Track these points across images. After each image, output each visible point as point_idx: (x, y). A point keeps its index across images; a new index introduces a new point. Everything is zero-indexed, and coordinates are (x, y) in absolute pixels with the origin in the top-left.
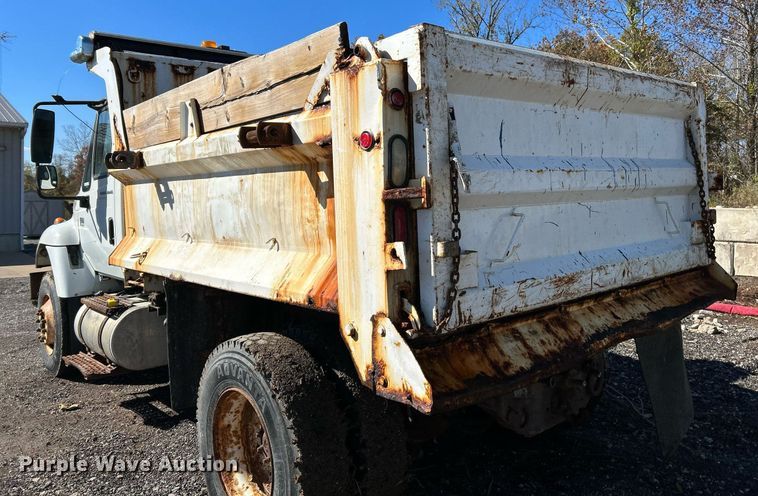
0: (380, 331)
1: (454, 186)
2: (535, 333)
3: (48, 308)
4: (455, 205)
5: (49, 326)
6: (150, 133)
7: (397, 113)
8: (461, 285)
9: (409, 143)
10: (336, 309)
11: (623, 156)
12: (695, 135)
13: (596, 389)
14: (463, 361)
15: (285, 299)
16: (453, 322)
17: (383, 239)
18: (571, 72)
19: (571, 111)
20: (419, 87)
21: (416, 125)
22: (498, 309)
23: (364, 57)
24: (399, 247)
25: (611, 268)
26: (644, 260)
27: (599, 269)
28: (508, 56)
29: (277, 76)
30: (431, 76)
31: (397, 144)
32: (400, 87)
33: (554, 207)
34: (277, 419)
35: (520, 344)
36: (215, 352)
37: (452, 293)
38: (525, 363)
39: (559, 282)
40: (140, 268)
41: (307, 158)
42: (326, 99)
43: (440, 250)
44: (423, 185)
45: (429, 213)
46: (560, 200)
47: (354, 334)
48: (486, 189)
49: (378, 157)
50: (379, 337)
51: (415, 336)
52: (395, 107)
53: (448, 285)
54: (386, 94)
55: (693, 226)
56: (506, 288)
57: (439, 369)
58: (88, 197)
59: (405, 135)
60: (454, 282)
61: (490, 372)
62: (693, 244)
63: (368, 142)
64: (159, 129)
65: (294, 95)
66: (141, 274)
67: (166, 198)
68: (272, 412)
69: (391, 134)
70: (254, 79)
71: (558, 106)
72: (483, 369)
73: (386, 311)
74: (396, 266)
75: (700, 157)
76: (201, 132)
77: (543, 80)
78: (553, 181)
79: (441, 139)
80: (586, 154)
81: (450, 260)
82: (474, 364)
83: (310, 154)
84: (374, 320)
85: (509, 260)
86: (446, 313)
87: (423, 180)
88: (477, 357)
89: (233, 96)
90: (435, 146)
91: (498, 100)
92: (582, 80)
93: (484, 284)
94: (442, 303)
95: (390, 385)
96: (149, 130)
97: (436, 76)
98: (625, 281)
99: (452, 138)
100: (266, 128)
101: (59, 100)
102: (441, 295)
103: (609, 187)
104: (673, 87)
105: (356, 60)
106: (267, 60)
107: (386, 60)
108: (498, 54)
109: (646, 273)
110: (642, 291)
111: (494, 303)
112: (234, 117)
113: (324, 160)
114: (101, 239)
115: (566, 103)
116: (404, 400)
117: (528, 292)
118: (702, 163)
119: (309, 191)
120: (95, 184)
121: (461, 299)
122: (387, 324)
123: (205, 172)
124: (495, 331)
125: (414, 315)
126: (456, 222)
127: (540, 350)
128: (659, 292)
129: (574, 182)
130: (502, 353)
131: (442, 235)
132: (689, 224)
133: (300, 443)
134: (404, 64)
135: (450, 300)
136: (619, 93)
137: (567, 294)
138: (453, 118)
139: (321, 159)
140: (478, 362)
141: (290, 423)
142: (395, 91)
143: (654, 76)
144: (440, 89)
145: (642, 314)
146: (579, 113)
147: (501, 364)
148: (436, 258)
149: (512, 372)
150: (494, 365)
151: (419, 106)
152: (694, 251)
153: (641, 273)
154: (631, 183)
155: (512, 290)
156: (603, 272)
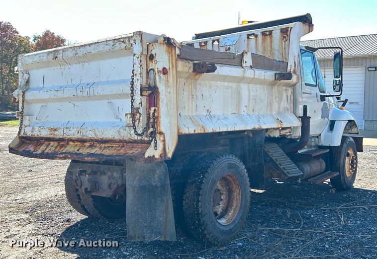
2: (53, 146)
8: (25, 124)
11: (92, 81)
16: (22, 134)
18: (56, 54)
19: (67, 67)
22: (33, 134)
25: (72, 129)
26: (90, 129)
27: (66, 128)
33: (60, 103)
35: (45, 148)
39: (51, 129)
55: (126, 116)
56: (35, 128)
62: (126, 126)
75: (134, 76)
77: (47, 60)
78: (52, 94)
80: (73, 82)
92: (60, 56)
98: (79, 136)
103: (74, 96)
104: (111, 42)
109: (90, 135)
110: (106, 145)
111: (32, 132)
117: (41, 130)
118: (135, 80)
121: (25, 128)
124: (45, 143)
127: (47, 151)
128: (114, 148)
129: (59, 94)
130: (39, 148)
136: (77, 55)
137: (54, 135)
152: (125, 130)
153: (87, 134)
154: (85, 94)
155: (37, 129)
156: (68, 130)
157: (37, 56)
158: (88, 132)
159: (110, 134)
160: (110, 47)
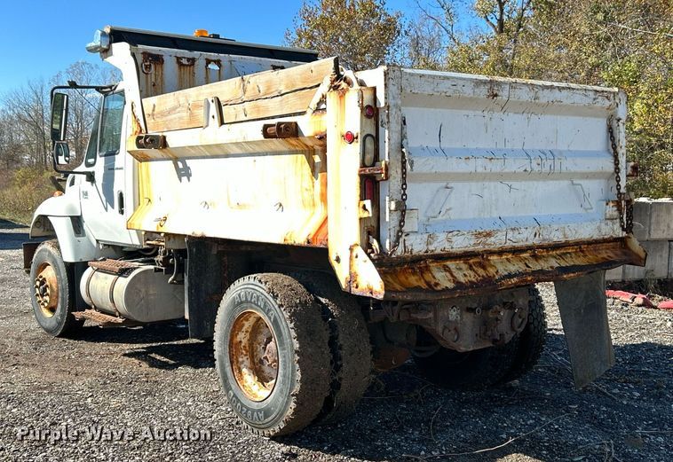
0: (354, 255)
1: (404, 167)
2: (461, 269)
3: (49, 274)
4: (404, 178)
5: (52, 290)
6: (171, 120)
7: (369, 121)
8: (406, 229)
9: (376, 139)
10: (326, 245)
11: (543, 147)
12: (615, 131)
13: (519, 327)
14: (407, 278)
15: (290, 242)
16: (399, 251)
17: (358, 198)
18: (495, 88)
19: (497, 115)
20: (383, 105)
21: (380, 127)
22: (431, 248)
23: (349, 83)
24: (368, 203)
25: (523, 230)
26: (556, 227)
27: (513, 230)
28: (445, 81)
29: (287, 88)
30: (391, 98)
31: (368, 139)
32: (371, 104)
33: (480, 184)
34: (283, 325)
35: (448, 274)
36: (232, 286)
37: (400, 233)
38: (450, 285)
39: (479, 235)
40: (161, 230)
41: (307, 146)
42: (323, 106)
43: (393, 206)
44: (383, 166)
45: (386, 183)
46: (484, 179)
47: (338, 260)
48: (426, 170)
49: (356, 147)
50: (354, 259)
51: (376, 257)
52: (368, 116)
53: (398, 228)
54: (362, 110)
55: (607, 204)
56: (438, 234)
57: (390, 279)
58: (93, 172)
59: (374, 135)
60: (401, 226)
61: (424, 286)
62: (606, 219)
63: (350, 138)
64: (180, 118)
65: (299, 102)
66: (162, 235)
67: (184, 173)
68: (279, 320)
69: (365, 133)
70: (269, 88)
71: (485, 113)
72: (419, 284)
73: (359, 243)
74: (365, 215)
75: (618, 149)
76: (222, 123)
77: (472, 95)
78: (478, 165)
79: (396, 137)
80: (509, 146)
81: (399, 213)
82: (413, 280)
83: (310, 143)
84: (351, 249)
85: (440, 217)
86: (395, 244)
87: (383, 162)
88: (416, 277)
89: (250, 99)
90: (391, 142)
91: (438, 110)
92: (504, 94)
93: (422, 230)
94: (394, 239)
95: (360, 287)
96: (169, 117)
97: (394, 98)
98: (537, 241)
99: (403, 137)
100: (282, 126)
101: (73, 85)
102: (392, 234)
103: (525, 170)
104: (591, 94)
105: (344, 85)
106: (279, 75)
107: (363, 88)
108: (437, 80)
109: (557, 237)
110: (558, 252)
111: (428, 243)
112: (251, 114)
113: (319, 148)
114: (106, 209)
115: (492, 110)
116: (368, 295)
117: (454, 239)
118: (620, 155)
119: (307, 169)
120: (101, 161)
121: (406, 238)
122: (359, 251)
123: (222, 153)
124: (431, 265)
125: (375, 244)
126: (404, 189)
127: (462, 280)
128: (573, 255)
129: (496, 167)
130: (434, 277)
131: (395, 197)
132: (605, 203)
133: (299, 338)
134: (374, 89)
135: (398, 238)
136: (537, 101)
137: (485, 244)
138: (405, 124)
139: (317, 147)
140: (417, 281)
141: (292, 325)
142: (368, 107)
143: (573, 85)
144: (396, 106)
145: (552, 267)
146: (504, 117)
147: (433, 283)
148: (390, 211)
149: (439, 288)
150: (428, 283)
151: (383, 117)
152: (607, 224)
153: (552, 236)
154: (546, 169)
155: (442, 236)
156: (516, 232)
157: (448, 83)
158: (553, 234)
159: (587, 232)
160: (591, 101)
